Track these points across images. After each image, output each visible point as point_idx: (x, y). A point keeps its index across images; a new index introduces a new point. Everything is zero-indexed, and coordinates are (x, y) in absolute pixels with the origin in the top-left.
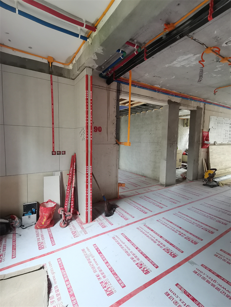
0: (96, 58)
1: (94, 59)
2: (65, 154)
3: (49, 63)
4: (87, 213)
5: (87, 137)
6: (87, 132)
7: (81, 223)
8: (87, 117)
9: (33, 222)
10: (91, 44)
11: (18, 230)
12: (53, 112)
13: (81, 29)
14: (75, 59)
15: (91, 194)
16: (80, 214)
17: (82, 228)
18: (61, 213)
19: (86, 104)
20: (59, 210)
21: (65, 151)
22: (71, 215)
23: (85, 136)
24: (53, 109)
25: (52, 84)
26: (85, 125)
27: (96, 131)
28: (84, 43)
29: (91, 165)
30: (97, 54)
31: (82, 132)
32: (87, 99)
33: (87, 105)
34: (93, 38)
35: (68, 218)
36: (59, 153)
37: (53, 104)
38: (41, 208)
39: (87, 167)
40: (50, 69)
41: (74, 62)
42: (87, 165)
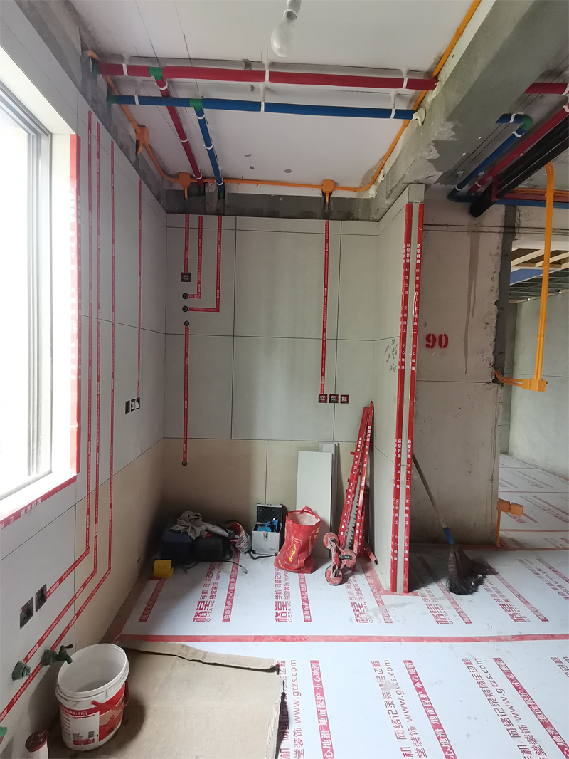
0: (435, 154)
1: (430, 158)
2: (347, 402)
3: (324, 194)
4: (394, 564)
5: (402, 364)
6: (403, 349)
7: (378, 588)
8: (405, 311)
9: (272, 549)
10: (423, 123)
11: (244, 559)
12: (325, 304)
13: (398, 95)
14: (382, 171)
15: (407, 516)
16: (376, 562)
17: (380, 603)
18: (331, 546)
19: (402, 278)
20: (325, 536)
21: (348, 396)
22: (354, 557)
23: (398, 359)
24: (326, 297)
25: (327, 241)
26: (397, 332)
27: (432, 347)
28: (405, 126)
29: (410, 436)
30: (437, 144)
31: (390, 351)
32: (407, 266)
33: (406, 282)
34: (427, 107)
35: (344, 562)
36: (334, 399)
37: (326, 286)
38: (289, 523)
39: (399, 441)
40: (327, 208)
41: (380, 178)
42: (399, 436)
